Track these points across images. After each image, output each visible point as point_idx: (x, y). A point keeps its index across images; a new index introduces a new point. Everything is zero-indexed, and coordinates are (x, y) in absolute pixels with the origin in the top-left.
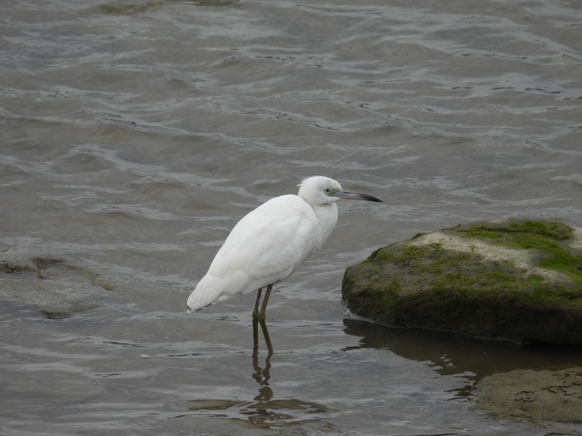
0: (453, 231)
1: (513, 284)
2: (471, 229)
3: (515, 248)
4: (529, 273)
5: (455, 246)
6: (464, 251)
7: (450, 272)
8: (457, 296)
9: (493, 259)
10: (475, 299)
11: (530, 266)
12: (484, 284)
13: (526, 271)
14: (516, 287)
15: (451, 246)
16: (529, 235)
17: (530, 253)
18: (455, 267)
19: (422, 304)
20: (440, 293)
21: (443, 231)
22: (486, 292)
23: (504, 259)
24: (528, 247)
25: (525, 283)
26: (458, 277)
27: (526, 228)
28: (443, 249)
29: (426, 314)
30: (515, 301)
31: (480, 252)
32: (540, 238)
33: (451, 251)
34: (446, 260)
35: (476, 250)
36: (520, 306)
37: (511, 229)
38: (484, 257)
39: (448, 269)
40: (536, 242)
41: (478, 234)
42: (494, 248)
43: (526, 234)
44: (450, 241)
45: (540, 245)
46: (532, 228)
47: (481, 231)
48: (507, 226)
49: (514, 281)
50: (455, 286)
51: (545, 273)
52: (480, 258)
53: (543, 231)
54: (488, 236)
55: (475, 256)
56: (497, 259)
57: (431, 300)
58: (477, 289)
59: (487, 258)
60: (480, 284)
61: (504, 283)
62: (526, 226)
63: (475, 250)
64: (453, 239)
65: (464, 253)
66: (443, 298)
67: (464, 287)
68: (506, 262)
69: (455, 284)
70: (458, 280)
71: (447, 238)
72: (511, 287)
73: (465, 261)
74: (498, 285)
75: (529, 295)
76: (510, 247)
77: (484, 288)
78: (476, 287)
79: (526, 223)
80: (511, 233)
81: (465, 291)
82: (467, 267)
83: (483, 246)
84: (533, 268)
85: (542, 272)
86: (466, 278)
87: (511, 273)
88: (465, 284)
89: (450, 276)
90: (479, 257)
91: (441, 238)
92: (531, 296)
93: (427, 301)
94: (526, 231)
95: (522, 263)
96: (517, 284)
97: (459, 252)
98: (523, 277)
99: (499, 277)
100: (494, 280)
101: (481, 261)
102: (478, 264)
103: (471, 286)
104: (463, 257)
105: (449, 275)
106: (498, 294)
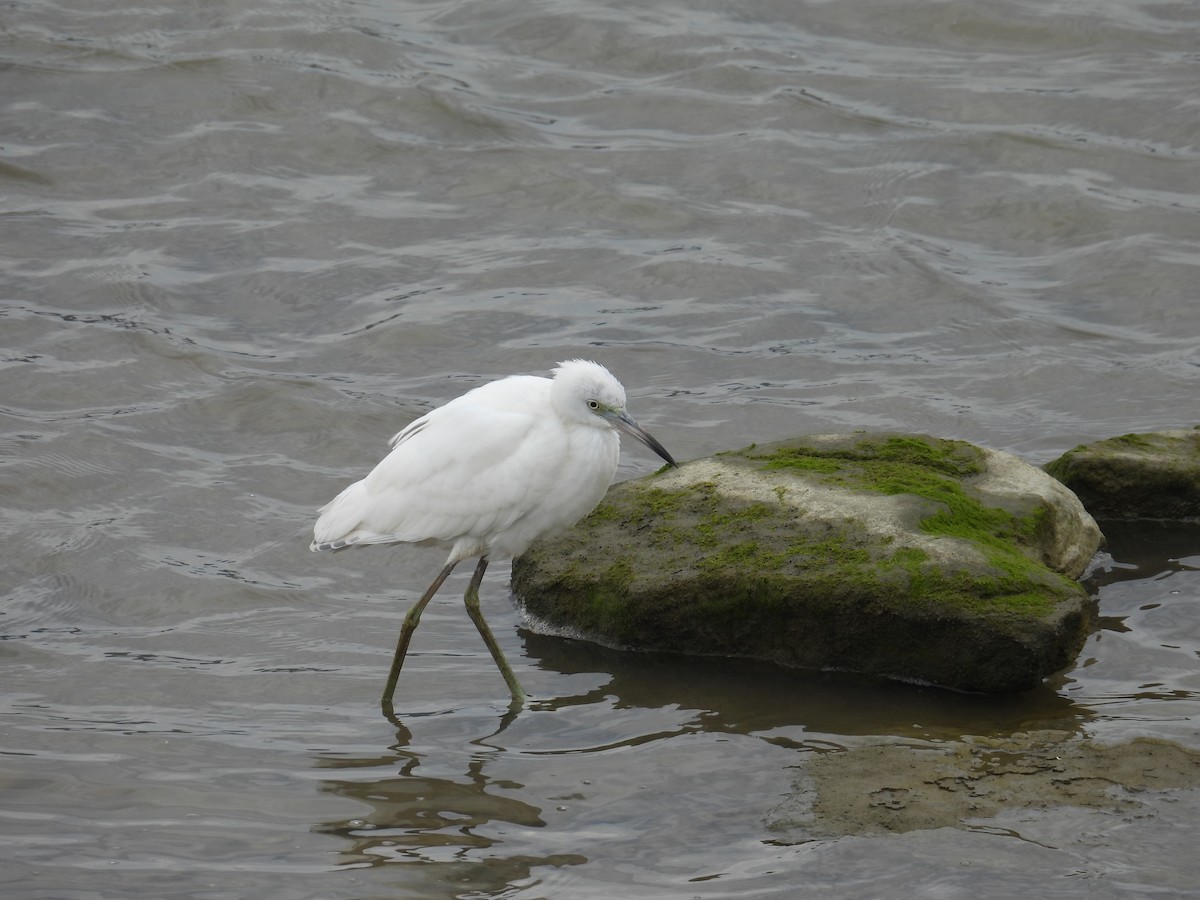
0: (739, 459)
1: (864, 568)
2: (776, 453)
3: (867, 492)
4: (896, 545)
5: (744, 489)
6: (763, 498)
7: (734, 543)
8: (750, 592)
9: (822, 516)
10: (786, 599)
11: (900, 530)
12: (806, 568)
13: (890, 539)
14: (871, 573)
15: (735, 489)
16: (897, 466)
17: (900, 503)
18: (745, 532)
19: (676, 607)
20: (713, 586)
21: (720, 457)
22: (810, 584)
23: (847, 516)
24: (895, 491)
25: (888, 566)
26: (751, 552)
27: (892, 452)
28: (719, 495)
29: (686, 629)
30: (869, 602)
31: (796, 500)
32: (919, 471)
33: (736, 499)
34: (725, 518)
35: (789, 496)
36: (879, 612)
37: (861, 453)
38: (805, 512)
39: (730, 537)
40: (912, 480)
41: (791, 464)
42: (825, 492)
43: (891, 465)
44: (734, 479)
45: (919, 486)
46: (904, 451)
47: (799, 457)
48: (851, 448)
49: (866, 560)
50: (745, 571)
51: (931, 545)
52: (797, 514)
53: (925, 458)
54: (813, 468)
55: (786, 508)
56: (831, 515)
57: (695, 600)
58: (789, 578)
59: (811, 513)
60: (797, 566)
61: (846, 565)
62: (891, 447)
63: (786, 496)
64: (741, 474)
65: (763, 504)
66: (721, 596)
67: (763, 574)
68: (850, 521)
69: (744, 567)
70: (752, 560)
71: (728, 472)
72: (860, 574)
73: (765, 519)
74: (833, 570)
75: (896, 589)
76: (858, 491)
77: (805, 576)
78: (788, 574)
79: (891, 441)
80: (860, 462)
81: (766, 581)
82: (769, 533)
83: (803, 489)
84: (906, 533)
85: (923, 542)
86: (768, 556)
87: (860, 544)
88: (765, 567)
89: (735, 551)
90: (794, 511)
91: (715, 472)
92: (901, 591)
93: (687, 603)
94: (890, 458)
95: (883, 524)
96: (873, 566)
97: (752, 502)
98: (886, 553)
99: (835, 553)
100: (824, 559)
101: (797, 520)
102: (792, 527)
103: (777, 572)
104: (761, 511)
105: (732, 549)
106: (833, 587)
